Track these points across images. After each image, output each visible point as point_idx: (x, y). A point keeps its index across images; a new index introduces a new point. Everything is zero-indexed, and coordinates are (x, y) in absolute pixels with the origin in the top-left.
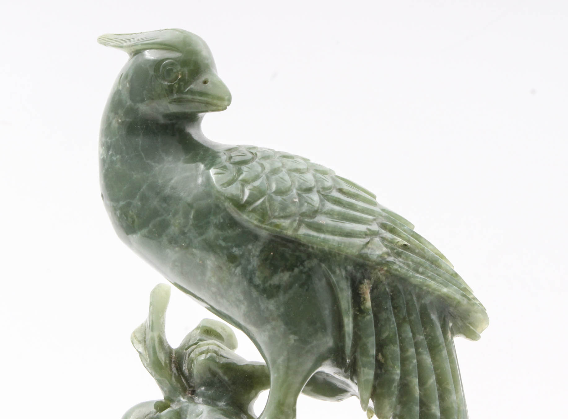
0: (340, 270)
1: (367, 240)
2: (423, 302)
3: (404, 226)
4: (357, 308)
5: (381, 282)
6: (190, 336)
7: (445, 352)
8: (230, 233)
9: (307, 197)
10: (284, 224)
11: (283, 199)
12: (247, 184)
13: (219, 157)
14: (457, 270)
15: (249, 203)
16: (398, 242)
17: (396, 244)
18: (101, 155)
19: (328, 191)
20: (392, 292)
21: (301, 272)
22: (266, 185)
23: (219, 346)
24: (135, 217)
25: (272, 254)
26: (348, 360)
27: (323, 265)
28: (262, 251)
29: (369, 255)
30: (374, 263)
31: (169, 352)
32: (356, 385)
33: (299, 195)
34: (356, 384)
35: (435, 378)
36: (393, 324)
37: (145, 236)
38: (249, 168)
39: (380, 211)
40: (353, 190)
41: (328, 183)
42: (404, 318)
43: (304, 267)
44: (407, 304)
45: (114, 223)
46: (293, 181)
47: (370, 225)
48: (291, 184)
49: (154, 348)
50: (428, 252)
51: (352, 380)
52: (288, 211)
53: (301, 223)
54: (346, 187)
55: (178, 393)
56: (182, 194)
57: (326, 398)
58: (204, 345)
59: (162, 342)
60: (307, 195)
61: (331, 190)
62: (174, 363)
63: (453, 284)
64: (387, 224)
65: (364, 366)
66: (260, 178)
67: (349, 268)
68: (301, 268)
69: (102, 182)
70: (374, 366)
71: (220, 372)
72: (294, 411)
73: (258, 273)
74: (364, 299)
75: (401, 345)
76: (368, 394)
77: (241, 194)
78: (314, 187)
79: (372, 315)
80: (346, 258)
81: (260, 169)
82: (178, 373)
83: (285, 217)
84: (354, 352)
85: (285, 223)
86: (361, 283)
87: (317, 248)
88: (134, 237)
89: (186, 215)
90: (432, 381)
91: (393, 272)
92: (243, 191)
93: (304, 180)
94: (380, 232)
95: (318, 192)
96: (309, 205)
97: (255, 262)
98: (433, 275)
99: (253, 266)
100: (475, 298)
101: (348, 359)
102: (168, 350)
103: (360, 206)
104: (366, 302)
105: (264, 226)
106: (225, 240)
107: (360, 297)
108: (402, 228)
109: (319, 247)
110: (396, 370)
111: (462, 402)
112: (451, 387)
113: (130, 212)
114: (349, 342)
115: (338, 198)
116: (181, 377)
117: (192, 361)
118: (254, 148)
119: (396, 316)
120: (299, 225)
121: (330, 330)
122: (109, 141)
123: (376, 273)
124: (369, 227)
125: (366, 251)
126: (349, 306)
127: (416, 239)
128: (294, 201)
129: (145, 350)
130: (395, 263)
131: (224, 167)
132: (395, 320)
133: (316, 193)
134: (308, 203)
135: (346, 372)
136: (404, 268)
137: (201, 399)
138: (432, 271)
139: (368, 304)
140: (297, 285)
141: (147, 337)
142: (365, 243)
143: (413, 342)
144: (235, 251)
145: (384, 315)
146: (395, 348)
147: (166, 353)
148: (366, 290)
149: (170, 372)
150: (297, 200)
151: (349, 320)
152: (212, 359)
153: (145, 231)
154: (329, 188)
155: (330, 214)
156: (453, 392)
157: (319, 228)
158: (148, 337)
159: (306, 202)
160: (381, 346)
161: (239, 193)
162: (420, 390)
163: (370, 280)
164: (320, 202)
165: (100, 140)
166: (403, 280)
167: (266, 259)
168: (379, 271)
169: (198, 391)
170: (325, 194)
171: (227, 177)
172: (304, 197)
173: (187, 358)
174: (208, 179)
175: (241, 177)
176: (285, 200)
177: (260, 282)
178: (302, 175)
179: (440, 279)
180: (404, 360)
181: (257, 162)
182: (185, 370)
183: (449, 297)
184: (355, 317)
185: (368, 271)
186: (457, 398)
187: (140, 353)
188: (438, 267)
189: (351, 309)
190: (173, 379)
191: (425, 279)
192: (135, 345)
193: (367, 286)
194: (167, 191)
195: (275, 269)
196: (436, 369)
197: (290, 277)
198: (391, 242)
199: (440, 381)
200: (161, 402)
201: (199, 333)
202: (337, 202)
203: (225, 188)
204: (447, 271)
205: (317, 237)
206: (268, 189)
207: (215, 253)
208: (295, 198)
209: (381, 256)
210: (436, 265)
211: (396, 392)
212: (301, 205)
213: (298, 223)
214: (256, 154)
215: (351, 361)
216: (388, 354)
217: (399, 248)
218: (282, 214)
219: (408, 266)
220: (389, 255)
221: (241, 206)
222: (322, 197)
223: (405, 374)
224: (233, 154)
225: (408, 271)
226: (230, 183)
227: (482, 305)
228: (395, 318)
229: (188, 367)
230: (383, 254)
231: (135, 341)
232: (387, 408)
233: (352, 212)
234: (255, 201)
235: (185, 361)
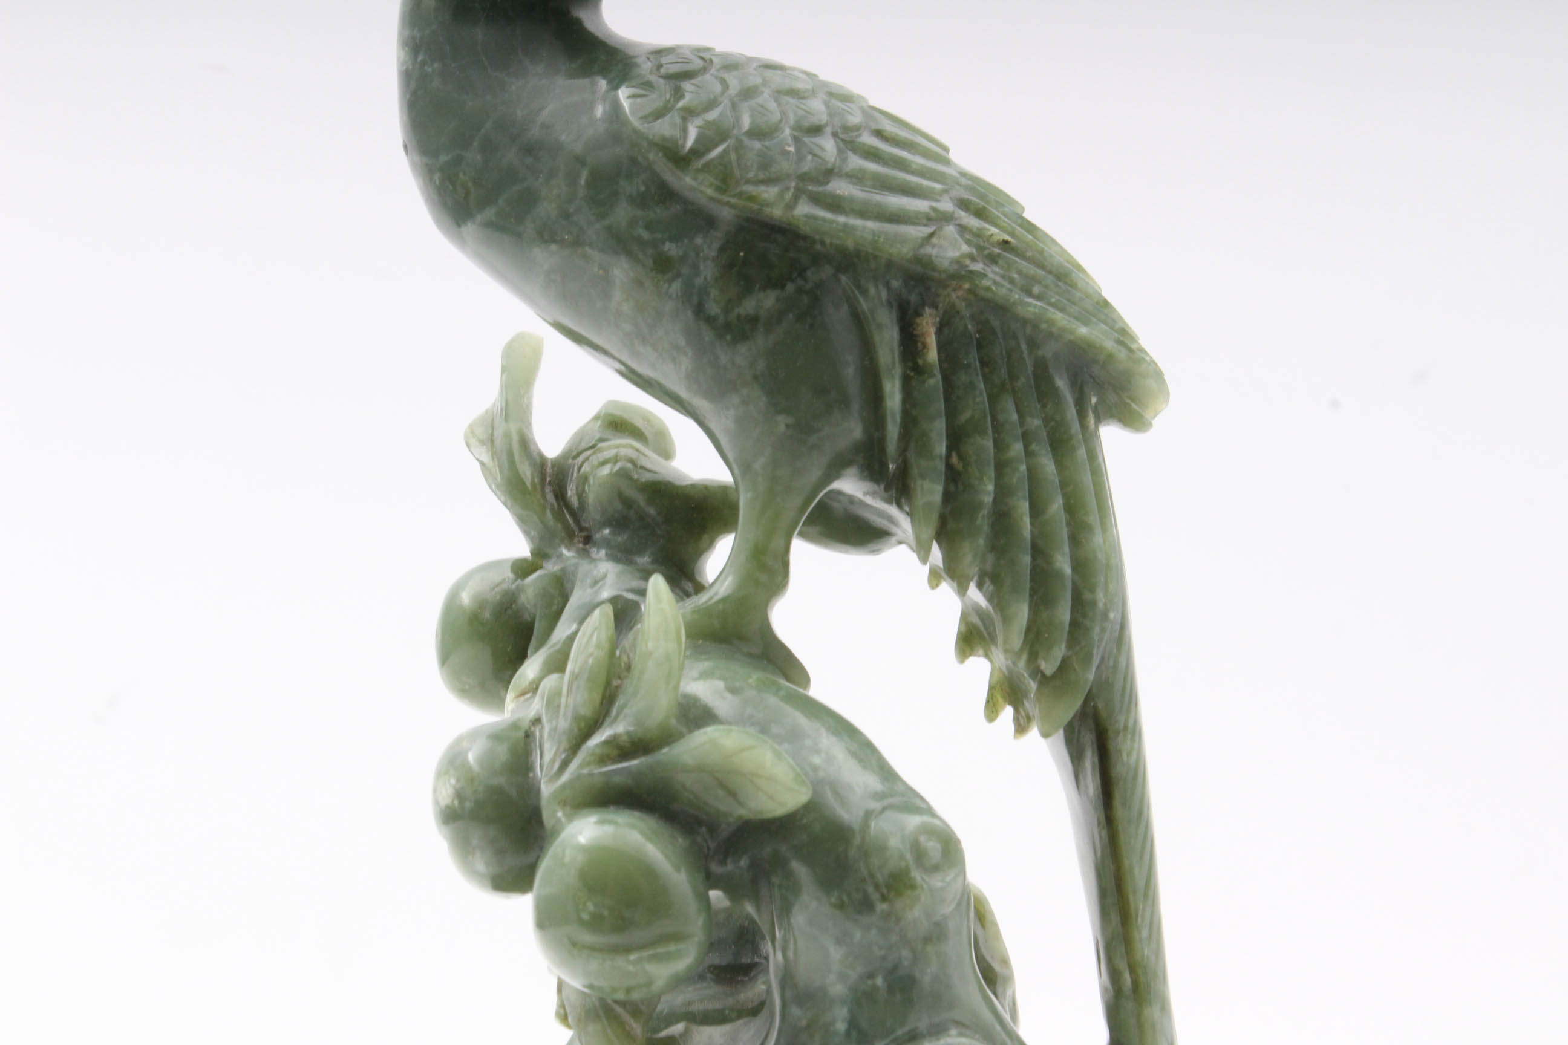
0: (877, 287)
1: (930, 230)
2: (1040, 353)
3: (1003, 205)
4: (910, 364)
5: (958, 312)
6: (580, 434)
7: (1082, 453)
8: (659, 212)
9: (812, 142)
10: (765, 195)
11: (763, 145)
12: (693, 116)
13: (636, 65)
14: (1108, 294)
15: (696, 152)
16: (992, 235)
17: (988, 240)
18: (403, 65)
19: (854, 134)
20: (979, 332)
21: (800, 290)
22: (732, 120)
23: (637, 450)
24: (470, 184)
25: (742, 254)
26: (891, 466)
27: (844, 278)
28: (722, 250)
29: (933, 258)
30: (944, 276)
31: (540, 464)
32: (907, 516)
33: (796, 140)
34: (908, 514)
35: (1061, 502)
36: (981, 394)
37: (489, 225)
38: (698, 86)
39: (957, 175)
40: (903, 134)
41: (855, 119)
42: (1003, 385)
43: (806, 281)
44: (1009, 356)
45: (429, 200)
46: (784, 114)
47: (938, 201)
48: (779, 117)
49: (510, 454)
50: (1051, 256)
51: (899, 506)
52: (773, 169)
53: (799, 193)
54: (889, 127)
55: (557, 541)
56: (563, 138)
57: (848, 547)
58: (609, 448)
59: (525, 443)
60: (812, 140)
61: (860, 132)
62: (550, 485)
63: (1099, 320)
64: (971, 201)
65: (923, 477)
66: (719, 105)
67: (895, 284)
68: (800, 282)
69: (405, 118)
70: (943, 477)
71: (641, 500)
72: (786, 565)
73: (714, 293)
74: (925, 346)
75: (996, 436)
76: (929, 530)
77: (680, 136)
78: (826, 125)
79: (939, 377)
80: (890, 264)
81: (718, 88)
82: (559, 505)
83: (767, 182)
84: (903, 451)
85: (769, 193)
86: (918, 314)
87: (831, 244)
88: (470, 229)
89: (572, 180)
90: (1056, 507)
91: (982, 293)
92: (685, 131)
93: (806, 111)
94: (956, 215)
95: (835, 135)
96: (815, 158)
97: (708, 271)
98: (1058, 300)
99: (705, 278)
100: (1142, 350)
101: (892, 463)
102: (538, 460)
103: (917, 164)
104: (928, 352)
105: (725, 198)
106: (648, 227)
107: (916, 342)
108: (1001, 210)
109: (836, 241)
110: (986, 485)
111: (1114, 548)
112: (1093, 519)
113: (461, 176)
114: (893, 430)
115: (873, 147)
116: (563, 512)
117: (585, 479)
118: (707, 50)
119: (986, 380)
120: (796, 198)
121: (855, 406)
122: (418, 35)
123: (949, 295)
124: (934, 204)
125: (928, 250)
126: (894, 358)
127: (1028, 231)
128: (786, 150)
129: (493, 459)
130: (985, 275)
131: (648, 85)
132: (985, 387)
133: (830, 137)
134: (815, 155)
135: (886, 490)
136: (1003, 286)
137: (603, 552)
138: (1057, 293)
139: (932, 355)
140: (791, 316)
141: (495, 434)
142: (926, 235)
143: (1019, 431)
144: (669, 250)
145: (963, 378)
146: (985, 442)
147: (533, 464)
148: (928, 328)
149: (542, 501)
150: (792, 149)
151: (894, 386)
152: (623, 474)
153: (490, 213)
154: (857, 128)
155: (857, 177)
156: (1098, 530)
157: (836, 204)
158: (499, 433)
159: (810, 153)
160: (956, 438)
161: (677, 134)
162: (1032, 524)
163: (936, 307)
164: (837, 154)
165: (400, 34)
166: (1002, 309)
167: (730, 266)
168: (954, 290)
169: (598, 536)
170: (848, 139)
171: (654, 101)
172: (805, 143)
173: (575, 474)
174: (616, 106)
175: (680, 104)
176: (767, 148)
177: (719, 311)
178: (803, 101)
179: (1074, 309)
180: (1001, 467)
181: (712, 75)
182: (571, 497)
183: (1091, 345)
184: (906, 381)
185: (933, 290)
186: (1104, 541)
187: (482, 464)
188: (1071, 286)
189: (897, 365)
190: (549, 514)
191: (1044, 308)
192: (472, 449)
193: (930, 321)
194: (535, 132)
195: (747, 287)
196: (1063, 484)
197: (778, 300)
198: (979, 234)
199: (1073, 508)
200: (524, 560)
201: (599, 427)
202: (872, 155)
203: (648, 123)
204: (1088, 296)
205: (832, 222)
206: (734, 127)
207: (629, 254)
208: (789, 146)
209: (957, 262)
210: (1066, 283)
211: (986, 528)
212: (800, 158)
213: (794, 193)
214: (711, 61)
215: (897, 468)
216: (970, 452)
217: (994, 247)
218: (761, 176)
219: (1012, 281)
220: (973, 259)
221: (680, 160)
222: (842, 145)
223: (1003, 492)
224: (664, 60)
225: (1011, 291)
226: (658, 115)
227: (1156, 364)
228: (984, 384)
229: (577, 490)
230: (964, 256)
231: (473, 442)
232: (968, 559)
233: (902, 175)
234: (709, 150)
235: (571, 480)
